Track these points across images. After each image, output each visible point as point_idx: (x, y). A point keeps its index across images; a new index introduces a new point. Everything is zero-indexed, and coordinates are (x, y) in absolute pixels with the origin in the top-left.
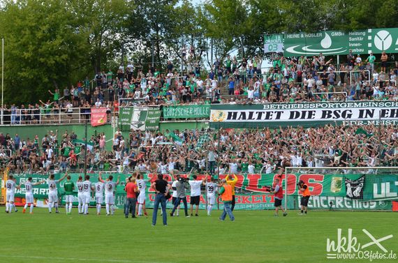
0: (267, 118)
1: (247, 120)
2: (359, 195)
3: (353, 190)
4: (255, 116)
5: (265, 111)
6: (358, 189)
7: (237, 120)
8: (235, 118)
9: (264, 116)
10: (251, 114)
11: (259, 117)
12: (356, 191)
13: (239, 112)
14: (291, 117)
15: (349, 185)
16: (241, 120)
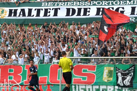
0: (45, 15)
1: (26, 17)
2: (128, 84)
3: (124, 79)
4: (34, 13)
5: (43, 8)
6: (129, 78)
7: (17, 17)
8: (15, 15)
9: (42, 13)
10: (30, 11)
11: (38, 15)
12: (127, 80)
13: (19, 9)
14: (68, 14)
15: (119, 74)
16: (21, 17)
